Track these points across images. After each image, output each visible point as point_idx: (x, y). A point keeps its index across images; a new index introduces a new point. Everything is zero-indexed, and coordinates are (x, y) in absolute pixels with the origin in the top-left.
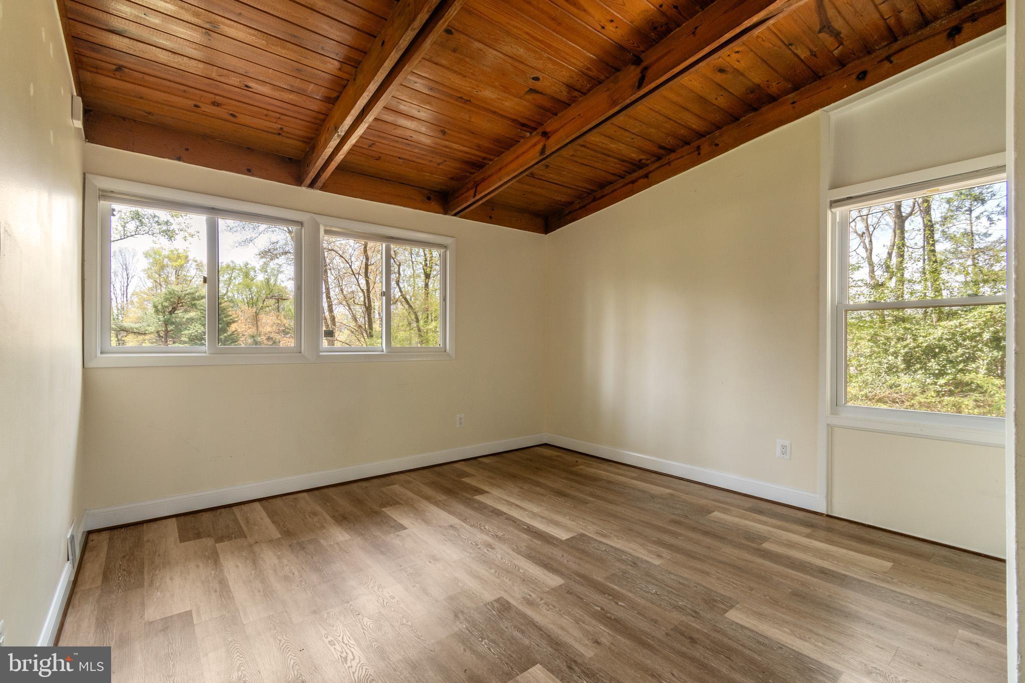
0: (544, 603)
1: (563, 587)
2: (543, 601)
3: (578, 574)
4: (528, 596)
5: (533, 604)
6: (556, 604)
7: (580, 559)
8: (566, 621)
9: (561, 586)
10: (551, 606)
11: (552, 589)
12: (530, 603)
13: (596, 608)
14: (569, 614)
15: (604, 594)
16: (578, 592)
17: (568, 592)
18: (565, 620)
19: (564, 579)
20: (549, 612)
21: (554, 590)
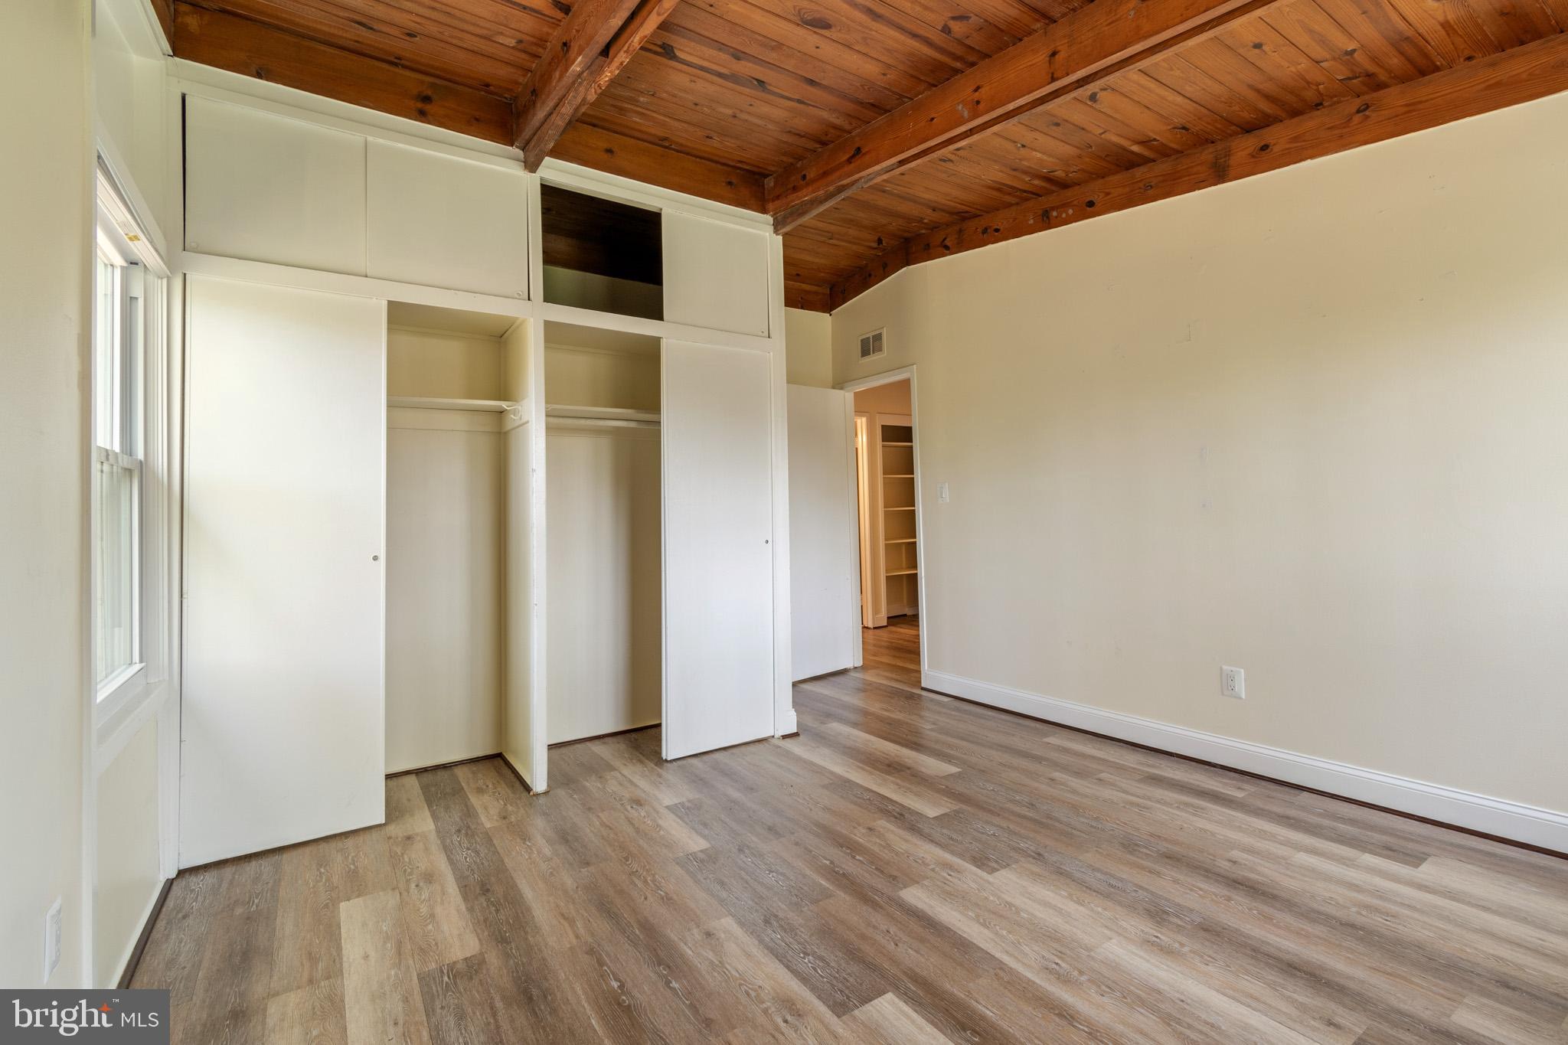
0: (929, 865)
1: (901, 886)
2: (931, 867)
3: (875, 905)
4: (952, 874)
5: (944, 865)
6: (914, 864)
7: (863, 937)
8: (901, 846)
9: (905, 888)
10: (920, 862)
11: (918, 883)
12: (949, 866)
13: (861, 859)
14: (897, 854)
15: (844, 874)
16: (879, 876)
17: (895, 878)
18: (903, 847)
19: (900, 897)
20: (922, 855)
21: (914, 880)
